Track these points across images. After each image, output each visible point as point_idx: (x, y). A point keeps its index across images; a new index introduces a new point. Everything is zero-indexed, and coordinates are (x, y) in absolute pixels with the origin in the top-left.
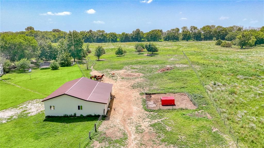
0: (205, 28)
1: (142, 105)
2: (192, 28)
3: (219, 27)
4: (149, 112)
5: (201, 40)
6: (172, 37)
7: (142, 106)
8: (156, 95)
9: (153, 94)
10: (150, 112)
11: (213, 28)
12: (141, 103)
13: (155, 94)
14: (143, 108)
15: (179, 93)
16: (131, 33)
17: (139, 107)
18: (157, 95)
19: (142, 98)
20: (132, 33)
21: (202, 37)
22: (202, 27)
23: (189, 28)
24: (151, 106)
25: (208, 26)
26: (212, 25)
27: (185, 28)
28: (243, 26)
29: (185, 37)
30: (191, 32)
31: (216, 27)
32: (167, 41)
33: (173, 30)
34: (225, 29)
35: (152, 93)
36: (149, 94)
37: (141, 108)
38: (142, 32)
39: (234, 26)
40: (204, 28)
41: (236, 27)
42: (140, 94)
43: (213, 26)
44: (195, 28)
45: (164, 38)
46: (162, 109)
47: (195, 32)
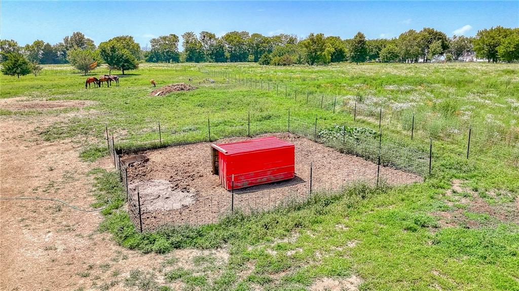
0: (230, 36)
1: (95, 207)
2: (204, 37)
3: (255, 35)
4: (160, 252)
5: (225, 60)
6: (163, 53)
7: (96, 218)
8: (170, 150)
9: (155, 148)
10: (169, 256)
11: (245, 38)
12: (93, 200)
13: (164, 146)
14: (104, 229)
15: (266, 132)
16: (60, 43)
17: (69, 229)
18: (176, 149)
19: (95, 171)
20: (63, 42)
21: (227, 54)
22: (224, 34)
23: (198, 37)
24: (159, 205)
25: (236, 33)
26: (243, 32)
27: (189, 35)
28: (296, 36)
29: (193, 55)
30: (203, 44)
31: (250, 35)
32: (154, 62)
33: (165, 38)
34: (266, 40)
35: (148, 143)
36: (136, 152)
37: (86, 233)
38: (89, 40)
39: (282, 35)
40: (228, 36)
41: (286, 37)
42: (86, 155)
43: (245, 34)
44: (211, 37)
45: (146, 57)
46: (247, 212)
47: (212, 45)
